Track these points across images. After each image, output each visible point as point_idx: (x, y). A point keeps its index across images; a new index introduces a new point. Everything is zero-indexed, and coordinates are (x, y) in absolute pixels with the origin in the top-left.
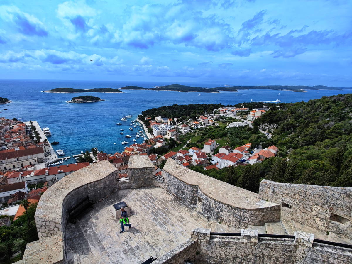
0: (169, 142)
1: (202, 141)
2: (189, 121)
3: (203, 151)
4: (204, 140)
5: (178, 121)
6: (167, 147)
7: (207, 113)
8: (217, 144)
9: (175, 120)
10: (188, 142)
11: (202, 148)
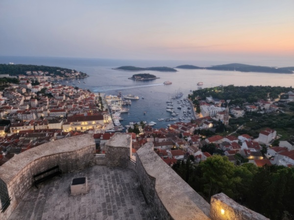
0: (218, 125)
1: (257, 129)
2: (245, 105)
3: (257, 140)
4: (259, 128)
5: (231, 104)
6: (214, 130)
7: (270, 97)
8: (277, 135)
9: (228, 101)
10: (239, 128)
11: (257, 137)
